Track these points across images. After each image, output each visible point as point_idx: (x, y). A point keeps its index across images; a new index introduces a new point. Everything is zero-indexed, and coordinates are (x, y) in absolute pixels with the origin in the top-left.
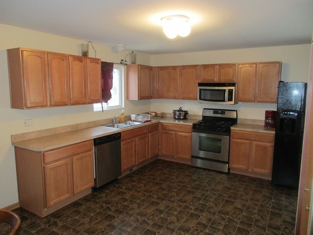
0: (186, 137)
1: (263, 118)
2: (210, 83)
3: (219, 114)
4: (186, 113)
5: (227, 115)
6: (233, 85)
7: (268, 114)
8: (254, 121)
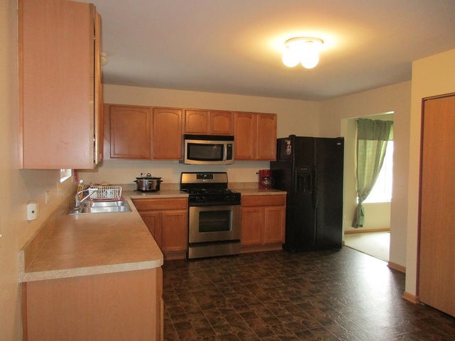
0: (177, 216)
1: (256, 179)
2: (197, 136)
3: (205, 178)
4: (159, 180)
5: (216, 179)
6: (231, 138)
7: (262, 175)
8: (244, 184)
